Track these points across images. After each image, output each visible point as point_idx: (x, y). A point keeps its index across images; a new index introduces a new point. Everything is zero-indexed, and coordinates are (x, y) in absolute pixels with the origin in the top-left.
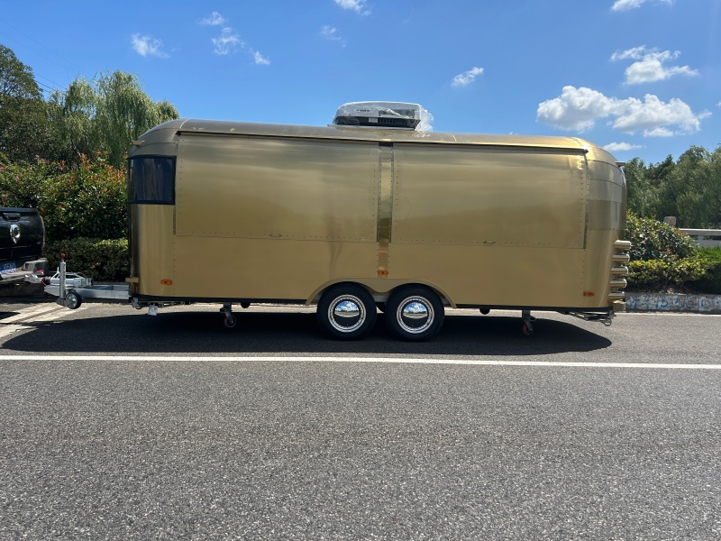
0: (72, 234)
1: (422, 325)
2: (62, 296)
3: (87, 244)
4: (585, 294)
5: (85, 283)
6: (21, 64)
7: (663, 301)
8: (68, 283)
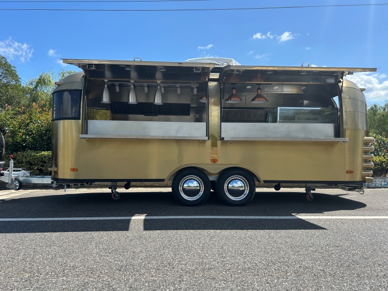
0: (24, 149)
1: (241, 195)
2: (10, 182)
3: (33, 154)
4: (347, 172)
5: (26, 174)
6: (10, 65)
7: (385, 181)
8: (14, 175)
